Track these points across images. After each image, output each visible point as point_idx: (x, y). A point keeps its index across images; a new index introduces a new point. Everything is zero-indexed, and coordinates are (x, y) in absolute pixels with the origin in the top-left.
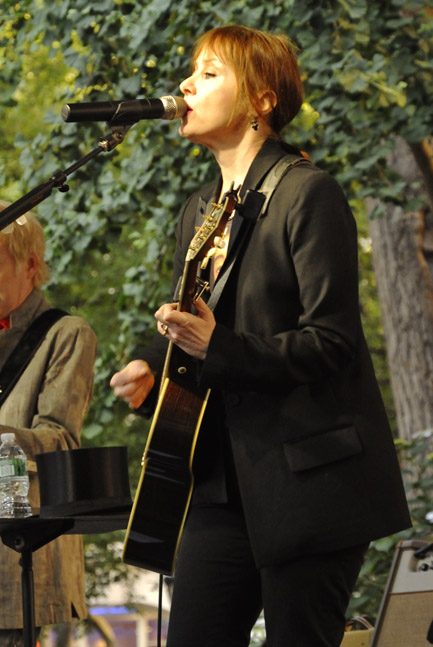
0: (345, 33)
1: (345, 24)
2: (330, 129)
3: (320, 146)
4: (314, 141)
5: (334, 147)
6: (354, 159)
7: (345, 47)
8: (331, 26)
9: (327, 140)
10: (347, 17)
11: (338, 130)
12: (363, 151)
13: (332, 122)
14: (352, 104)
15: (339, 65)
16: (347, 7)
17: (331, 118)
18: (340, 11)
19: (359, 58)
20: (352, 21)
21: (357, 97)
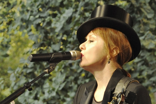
0: (145, 24)
1: (145, 21)
2: (139, 64)
3: (135, 71)
4: (133, 70)
5: (141, 72)
6: (149, 76)
7: (145, 30)
8: (139, 21)
9: (138, 69)
10: (146, 17)
11: (143, 65)
12: (153, 73)
13: (140, 62)
14: (149, 54)
15: (143, 37)
16: (146, 14)
17: (140, 60)
18: (143, 15)
19: (151, 34)
20: (148, 19)
21: (150, 50)
